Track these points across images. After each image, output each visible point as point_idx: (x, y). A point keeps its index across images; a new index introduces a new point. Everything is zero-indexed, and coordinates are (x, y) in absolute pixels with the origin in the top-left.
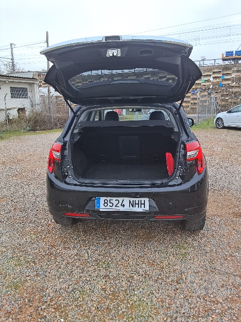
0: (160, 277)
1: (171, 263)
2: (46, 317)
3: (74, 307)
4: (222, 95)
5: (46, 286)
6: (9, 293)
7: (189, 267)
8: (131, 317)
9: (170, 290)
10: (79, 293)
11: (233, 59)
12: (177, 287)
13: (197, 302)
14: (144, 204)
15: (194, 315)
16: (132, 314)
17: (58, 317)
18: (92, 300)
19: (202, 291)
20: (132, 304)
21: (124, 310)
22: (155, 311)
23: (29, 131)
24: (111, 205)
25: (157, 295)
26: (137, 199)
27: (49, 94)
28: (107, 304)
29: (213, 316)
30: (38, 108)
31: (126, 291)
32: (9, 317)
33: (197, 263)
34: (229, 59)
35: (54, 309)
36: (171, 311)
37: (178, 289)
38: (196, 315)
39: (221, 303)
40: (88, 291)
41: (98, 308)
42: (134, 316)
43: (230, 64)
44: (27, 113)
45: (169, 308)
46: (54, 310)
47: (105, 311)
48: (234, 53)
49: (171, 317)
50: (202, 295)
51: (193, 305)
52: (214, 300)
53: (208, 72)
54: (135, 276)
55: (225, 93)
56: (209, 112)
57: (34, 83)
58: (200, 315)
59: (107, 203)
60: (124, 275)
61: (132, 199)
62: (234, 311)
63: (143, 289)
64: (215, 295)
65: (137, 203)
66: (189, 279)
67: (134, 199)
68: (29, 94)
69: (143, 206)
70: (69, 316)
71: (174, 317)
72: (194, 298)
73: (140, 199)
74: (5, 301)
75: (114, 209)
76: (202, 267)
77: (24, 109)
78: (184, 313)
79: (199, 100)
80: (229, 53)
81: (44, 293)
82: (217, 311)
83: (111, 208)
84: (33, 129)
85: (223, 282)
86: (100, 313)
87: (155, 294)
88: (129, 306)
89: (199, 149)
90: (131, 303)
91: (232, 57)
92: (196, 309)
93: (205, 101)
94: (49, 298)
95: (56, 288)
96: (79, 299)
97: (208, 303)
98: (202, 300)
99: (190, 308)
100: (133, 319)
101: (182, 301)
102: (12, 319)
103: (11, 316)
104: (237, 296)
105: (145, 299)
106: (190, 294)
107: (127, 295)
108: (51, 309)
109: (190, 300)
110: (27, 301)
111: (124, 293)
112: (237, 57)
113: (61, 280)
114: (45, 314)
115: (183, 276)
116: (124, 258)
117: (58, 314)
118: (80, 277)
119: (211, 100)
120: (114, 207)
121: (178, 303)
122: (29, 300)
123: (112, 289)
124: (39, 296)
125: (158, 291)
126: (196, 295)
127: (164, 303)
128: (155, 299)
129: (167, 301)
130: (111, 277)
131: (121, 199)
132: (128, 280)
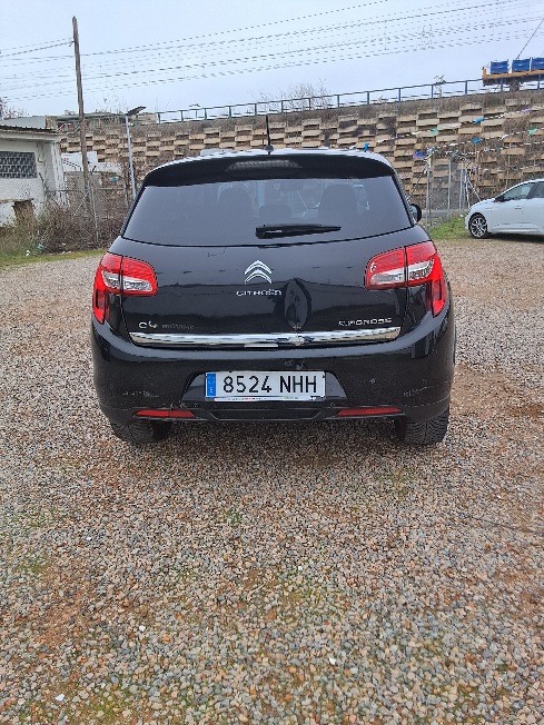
0: (351, 536)
1: (374, 509)
2: (105, 623)
3: (166, 601)
4: (484, 165)
5: (103, 563)
6: (21, 580)
7: (413, 516)
8: (291, 616)
9: (373, 560)
10: (176, 574)
11: (508, 80)
12: (390, 554)
13: (433, 583)
14: (314, 384)
15: (427, 608)
16: (293, 609)
17: (133, 622)
18: (205, 588)
19: (443, 561)
20: (293, 590)
21: (275, 603)
22: (343, 602)
23: (44, 252)
24: (241, 388)
25: (347, 572)
26: (297, 375)
27: (85, 168)
28: (238, 593)
29: (467, 608)
30: (62, 200)
31: (277, 566)
32: (25, 626)
33: (430, 508)
34: (498, 81)
35: (124, 607)
36: (378, 602)
37: (390, 559)
38: (432, 607)
39: (485, 583)
40: (196, 570)
41: (219, 601)
42: (298, 614)
43: (502, 92)
44: (37, 212)
45: (372, 595)
46: (121, 610)
47: (235, 605)
48: (510, 63)
49: (378, 613)
50: (442, 568)
51: (424, 589)
52: (469, 576)
53: (451, 111)
54: (298, 537)
55: (490, 160)
56: (454, 204)
57: (48, 142)
58: (441, 607)
59: (230, 385)
60: (272, 535)
61: (286, 375)
62: (513, 596)
63: (316, 561)
64: (471, 566)
65: (298, 381)
66: (414, 537)
67: (291, 374)
68: (39, 169)
69: (311, 387)
70: (158, 619)
71: (383, 613)
72: (426, 574)
73: (304, 374)
74: (14, 597)
75: (247, 397)
76: (442, 515)
77: (29, 201)
78: (405, 604)
79: (431, 176)
80: (498, 67)
81: (100, 578)
82: (476, 598)
83: (241, 394)
84: (53, 249)
85: (488, 542)
86: (223, 610)
87: (342, 570)
88: (286, 594)
89: (435, 258)
90: (290, 588)
91: (505, 75)
92: (432, 595)
93: (445, 179)
94: (111, 586)
95: (124, 565)
96: (177, 586)
97: (456, 583)
98: (444, 578)
99: (419, 594)
100: (295, 619)
101: (400, 581)
102: (32, 629)
103: (28, 624)
104: (519, 567)
105: (321, 581)
106: (418, 567)
107: (282, 573)
108: (115, 608)
109: (417, 578)
110: (61, 593)
111: (275, 571)
112: (518, 74)
113: (135, 552)
114: (103, 618)
115: (402, 534)
116: (273, 502)
117: (131, 616)
118: (178, 543)
119: (458, 175)
120: (247, 392)
121: (392, 585)
122: (67, 593)
123: (248, 564)
124: (88, 583)
125: (347, 564)
126: (431, 569)
127: (362, 588)
128: (341, 580)
129: (368, 582)
130: (245, 540)
131: (261, 375)
132: (282, 544)
